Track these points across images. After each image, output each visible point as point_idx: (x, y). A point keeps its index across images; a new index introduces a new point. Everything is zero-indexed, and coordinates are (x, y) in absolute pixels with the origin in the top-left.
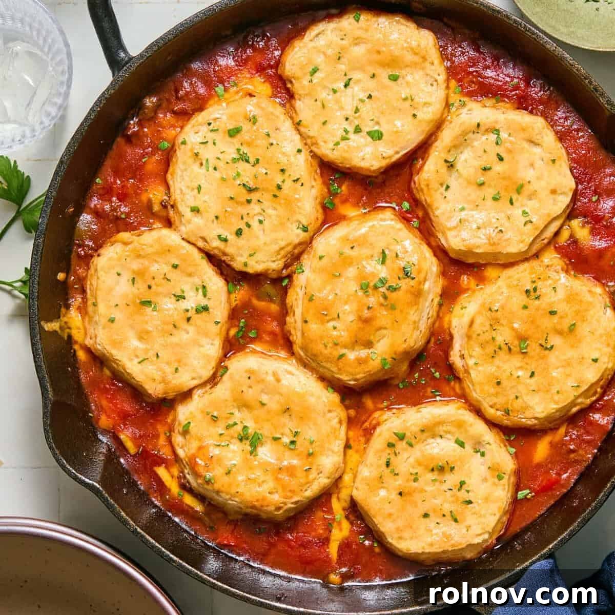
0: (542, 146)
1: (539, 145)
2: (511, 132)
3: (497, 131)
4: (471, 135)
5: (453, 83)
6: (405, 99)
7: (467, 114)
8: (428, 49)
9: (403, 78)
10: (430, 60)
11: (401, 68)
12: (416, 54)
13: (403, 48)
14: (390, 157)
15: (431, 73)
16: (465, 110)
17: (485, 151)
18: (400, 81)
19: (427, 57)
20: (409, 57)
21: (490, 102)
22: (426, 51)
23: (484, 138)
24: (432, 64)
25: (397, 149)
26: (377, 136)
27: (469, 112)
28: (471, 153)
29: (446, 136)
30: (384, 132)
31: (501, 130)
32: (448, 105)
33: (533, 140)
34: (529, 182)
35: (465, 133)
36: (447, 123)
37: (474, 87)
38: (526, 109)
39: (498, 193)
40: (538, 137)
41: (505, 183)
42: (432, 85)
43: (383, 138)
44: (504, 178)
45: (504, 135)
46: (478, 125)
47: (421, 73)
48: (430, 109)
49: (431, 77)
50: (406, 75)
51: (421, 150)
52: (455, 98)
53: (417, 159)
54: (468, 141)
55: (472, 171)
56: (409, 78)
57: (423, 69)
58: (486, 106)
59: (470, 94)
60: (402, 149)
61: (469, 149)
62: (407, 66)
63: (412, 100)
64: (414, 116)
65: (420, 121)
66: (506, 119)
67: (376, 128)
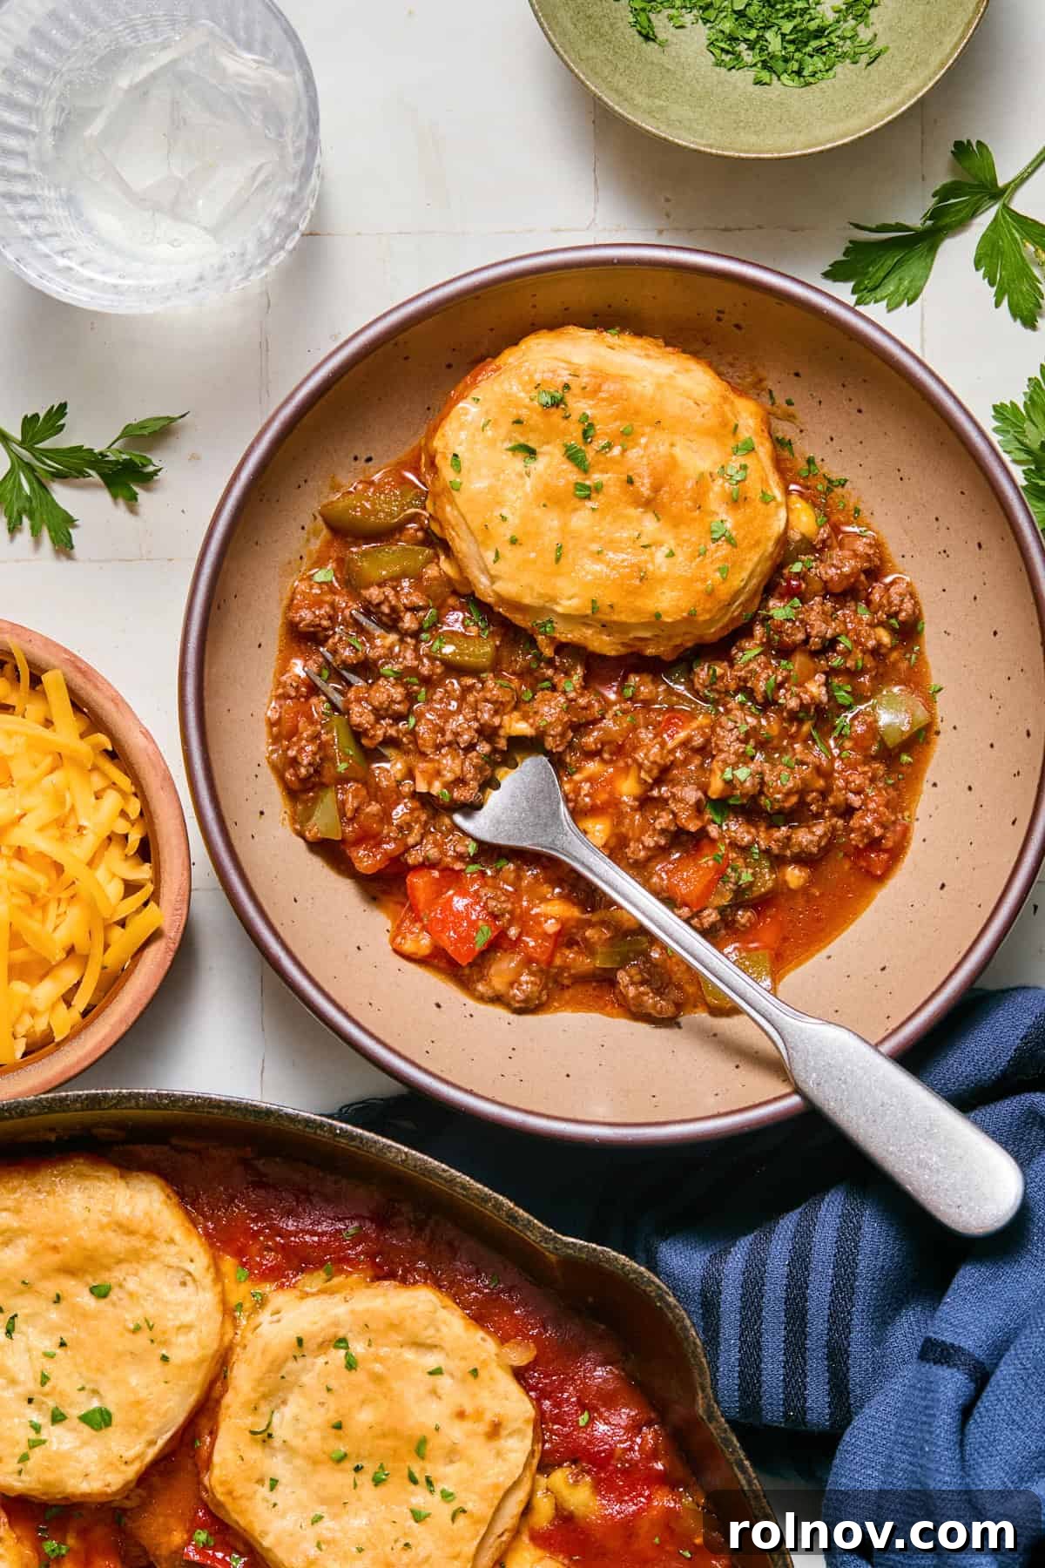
0: (442, 1348)
1: (436, 1346)
2: (372, 1336)
3: (341, 1342)
4: (291, 1365)
5: (229, 1263)
6: (137, 1330)
7: (272, 1322)
8: (155, 1215)
9: (121, 1286)
10: (164, 1236)
11: (108, 1269)
12: (131, 1232)
13: (102, 1228)
14: (139, 1457)
15: (174, 1261)
16: (265, 1317)
17: (329, 1390)
18: (113, 1296)
19: (156, 1232)
20: (119, 1243)
21: (313, 1281)
22: (151, 1220)
23: (321, 1360)
24: (171, 1241)
25: (147, 1436)
26: (100, 1420)
27: (276, 1317)
28: (301, 1401)
29: (244, 1379)
30: (112, 1409)
31: (350, 1336)
32: (229, 1311)
33: (418, 1340)
34: (437, 1429)
35: (276, 1365)
36: (238, 1350)
37: (270, 1259)
38: (391, 1276)
39: (381, 1467)
40: (431, 1332)
41: (389, 1443)
42: (184, 1284)
43: (115, 1421)
44: (384, 1436)
45: (358, 1348)
46: (300, 1341)
47: (153, 1266)
48: (193, 1336)
49: (179, 1269)
50: (125, 1279)
51: (204, 1413)
52: (241, 1291)
53: (198, 1436)
54: (288, 1378)
55: (315, 1436)
56: (131, 1284)
57: (155, 1258)
58: (307, 1295)
59: (274, 1274)
60: (160, 1432)
61: (296, 1390)
62: (119, 1262)
63: (151, 1328)
64: (165, 1359)
65: (182, 1366)
66: (352, 1312)
67: (95, 1404)
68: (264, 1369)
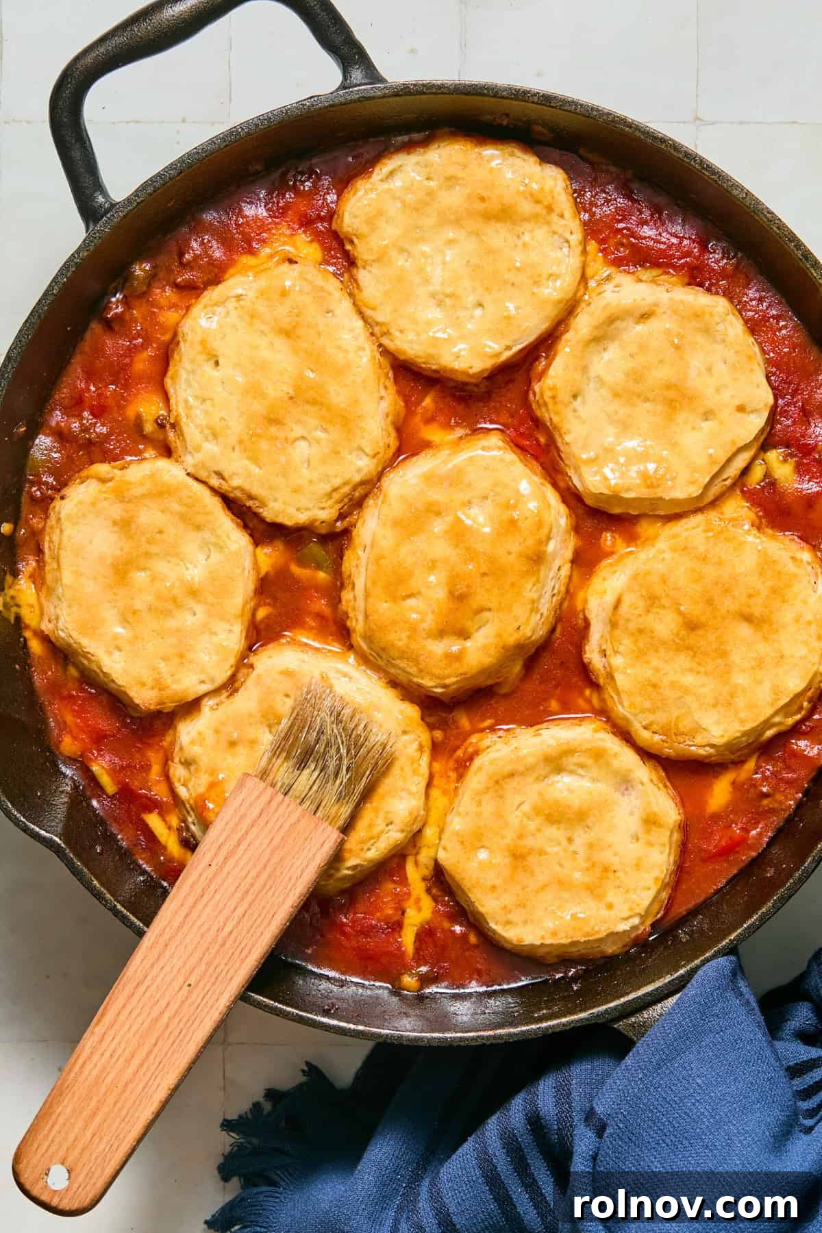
4: (619, 323)
5: (593, 246)
6: (521, 269)
7: (613, 292)
8: (555, 194)
10: (557, 211)
11: (513, 222)
12: (538, 202)
13: (518, 192)
14: (498, 355)
15: (560, 231)
16: (609, 287)
17: (640, 348)
19: (554, 206)
20: (526, 207)
21: (646, 274)
22: (553, 197)
24: (562, 216)
25: (508, 343)
27: (617, 289)
28: (618, 350)
29: (582, 325)
32: (584, 279)
33: (709, 331)
35: (611, 320)
36: (583, 305)
37: (623, 252)
38: (701, 285)
40: (721, 328)
41: (670, 395)
42: (561, 248)
44: (668, 389)
47: (545, 229)
48: (559, 284)
49: (561, 236)
50: (523, 233)
51: (545, 344)
52: (596, 266)
53: (537, 358)
54: (614, 332)
55: (620, 377)
56: (528, 238)
57: (548, 223)
58: (640, 281)
59: (618, 263)
60: (516, 342)
61: (617, 343)
62: (524, 220)
64: (535, 293)
65: (544, 302)
66: (671, 299)
68: (601, 321)
